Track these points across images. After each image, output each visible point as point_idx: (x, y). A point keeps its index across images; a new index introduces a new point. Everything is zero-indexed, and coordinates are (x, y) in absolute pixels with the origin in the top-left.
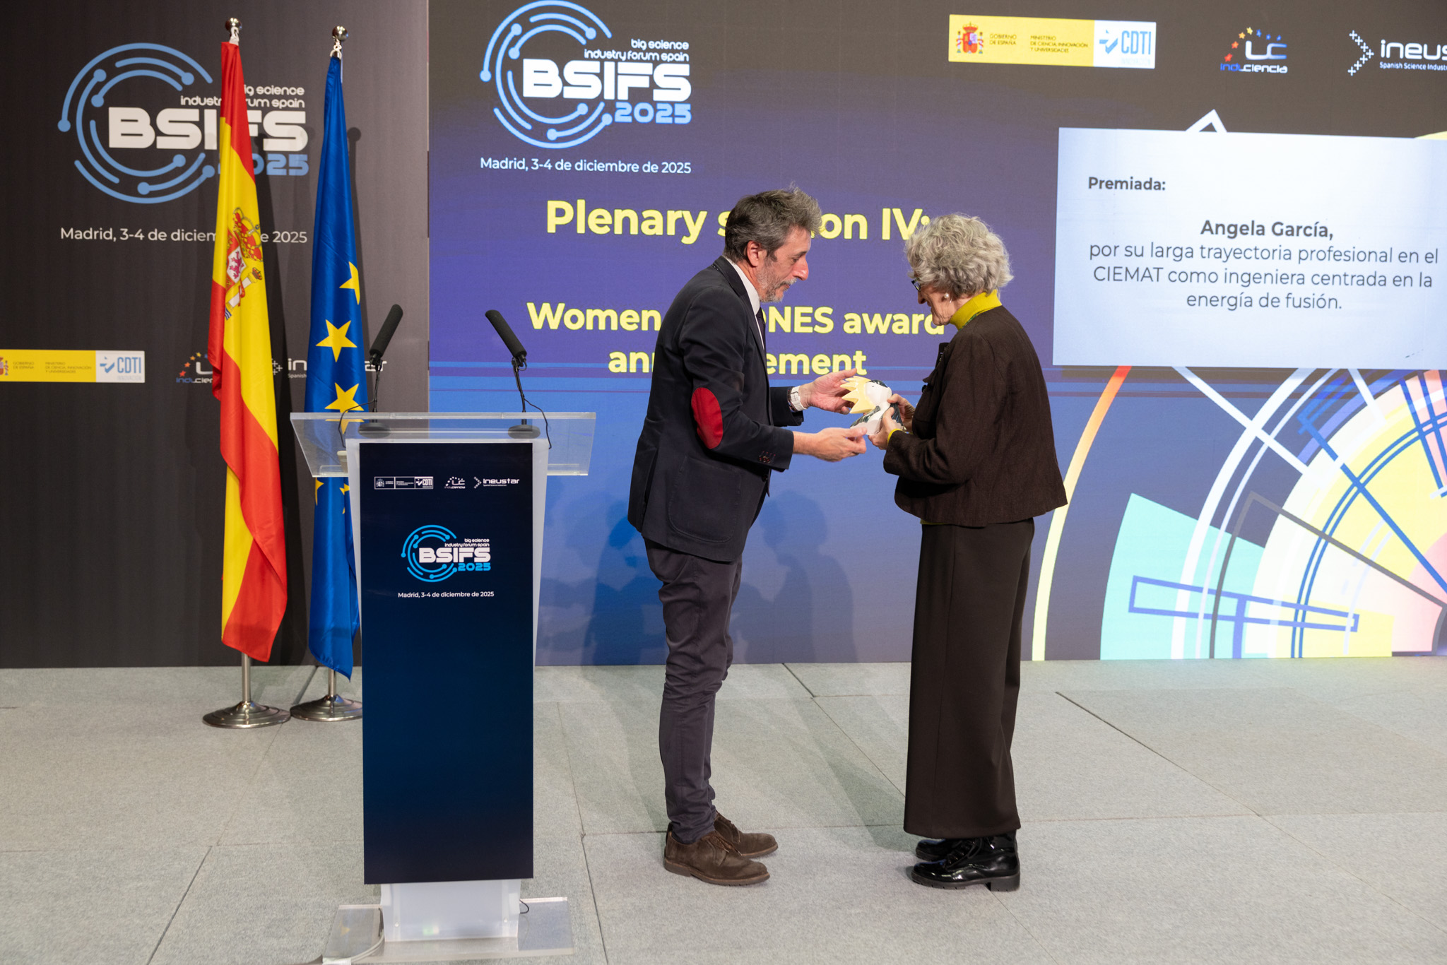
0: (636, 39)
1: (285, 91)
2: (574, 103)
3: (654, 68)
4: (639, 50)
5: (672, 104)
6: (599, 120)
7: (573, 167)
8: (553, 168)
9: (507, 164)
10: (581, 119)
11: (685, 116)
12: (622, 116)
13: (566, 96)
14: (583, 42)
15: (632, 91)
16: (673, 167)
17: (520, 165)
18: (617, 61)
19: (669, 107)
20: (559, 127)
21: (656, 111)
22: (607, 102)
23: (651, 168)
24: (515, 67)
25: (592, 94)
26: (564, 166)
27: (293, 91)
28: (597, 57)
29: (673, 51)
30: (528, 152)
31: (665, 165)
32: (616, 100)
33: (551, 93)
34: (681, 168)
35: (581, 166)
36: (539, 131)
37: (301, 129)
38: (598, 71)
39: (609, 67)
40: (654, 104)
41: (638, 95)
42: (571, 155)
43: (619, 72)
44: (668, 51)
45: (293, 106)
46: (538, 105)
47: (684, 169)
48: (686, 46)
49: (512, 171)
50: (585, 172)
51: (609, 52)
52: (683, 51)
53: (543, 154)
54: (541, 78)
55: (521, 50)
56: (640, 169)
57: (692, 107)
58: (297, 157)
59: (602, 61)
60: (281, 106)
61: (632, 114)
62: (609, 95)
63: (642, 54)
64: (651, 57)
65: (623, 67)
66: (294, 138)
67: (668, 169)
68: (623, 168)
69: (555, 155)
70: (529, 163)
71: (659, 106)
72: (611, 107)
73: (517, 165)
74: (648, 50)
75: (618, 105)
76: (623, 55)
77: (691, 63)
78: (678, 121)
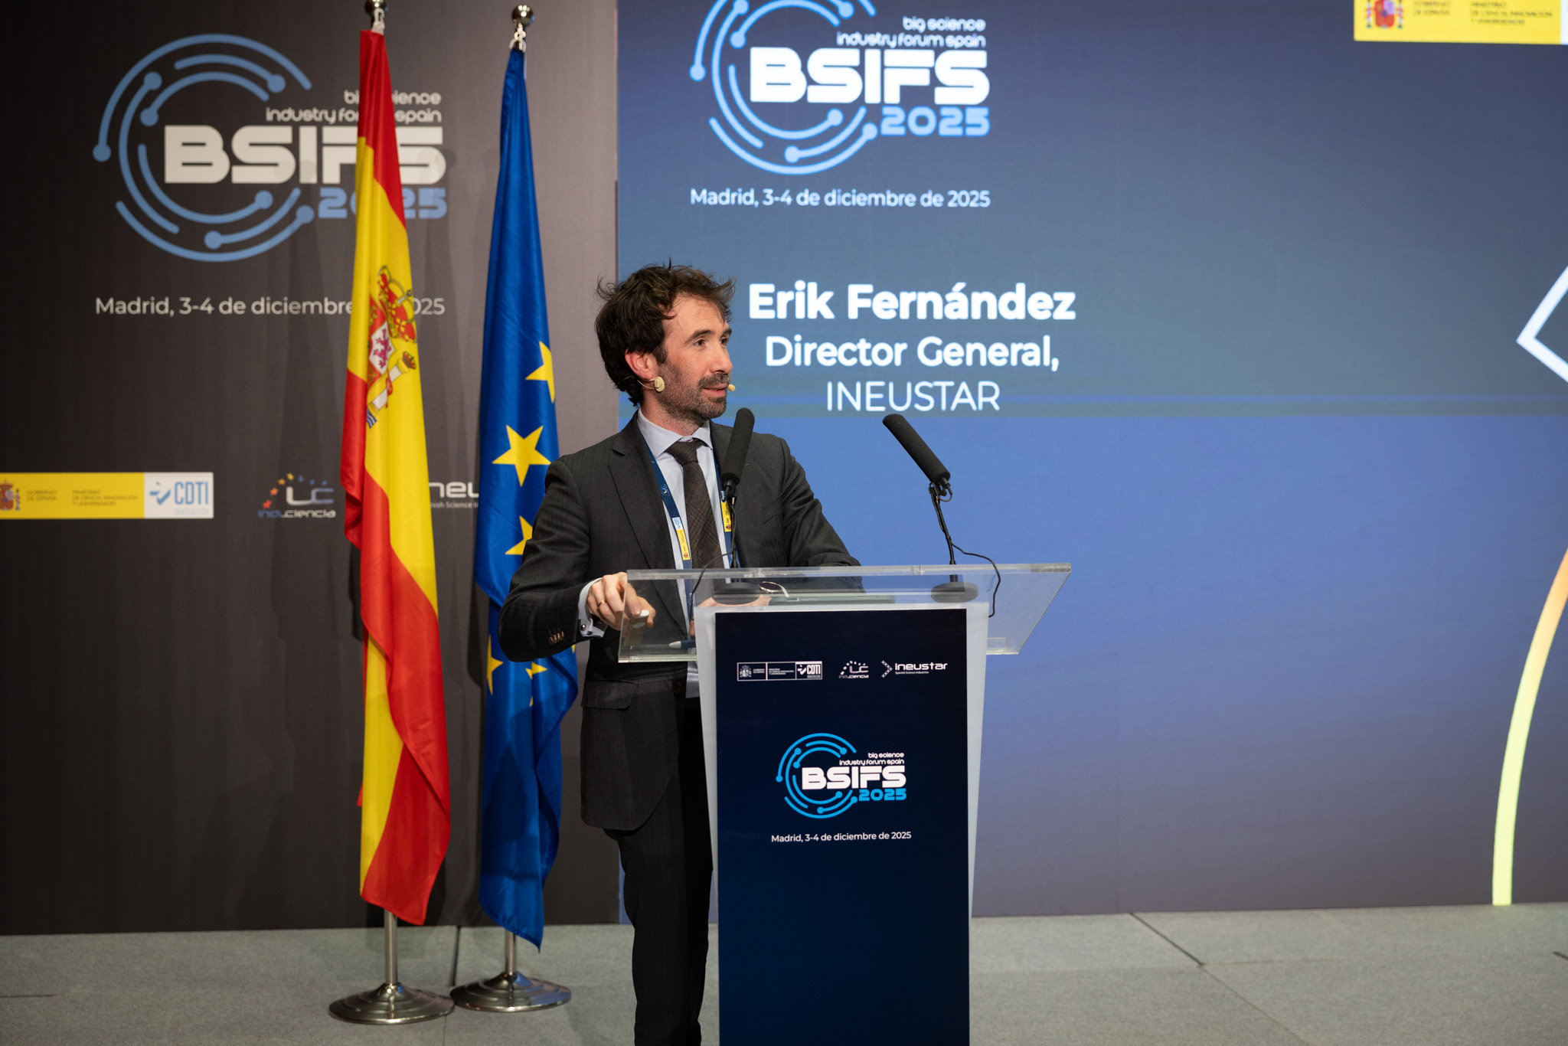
0: (910, 16)
1: (414, 99)
2: (823, 110)
3: (936, 57)
4: (914, 32)
5: (963, 108)
6: (857, 133)
7: (822, 201)
8: (794, 202)
9: (728, 197)
10: (834, 131)
11: (980, 124)
12: (892, 126)
13: (811, 99)
14: (835, 21)
15: (905, 90)
16: (964, 199)
17: (747, 198)
18: (883, 48)
19: (958, 113)
20: (802, 144)
21: (939, 118)
22: (869, 106)
23: (933, 200)
24: (739, 60)
25: (849, 96)
26: (808, 198)
27: (425, 99)
28: (854, 43)
29: (963, 33)
30: (757, 180)
31: (952, 196)
32: (882, 104)
33: (791, 95)
34: (976, 199)
35: (834, 198)
36: (774, 150)
37: (436, 152)
38: (857, 63)
39: (873, 56)
40: (937, 109)
41: (914, 97)
42: (820, 183)
43: (887, 63)
44: (955, 33)
45: (425, 120)
46: (771, 112)
47: (979, 201)
48: (980, 25)
49: (736, 208)
50: (839, 208)
51: (872, 36)
52: (976, 33)
53: (780, 183)
54: (777, 75)
55: (748, 35)
56: (918, 202)
57: (990, 112)
58: (431, 191)
59: (862, 49)
60: (408, 120)
61: (905, 124)
62: (873, 98)
63: (918, 38)
64: (932, 41)
65: (892, 57)
66: (426, 165)
67: (956, 202)
68: (892, 200)
69: (797, 184)
70: (760, 196)
71: (944, 112)
72: (875, 113)
73: (742, 199)
74: (928, 32)
75: (886, 111)
76: (891, 40)
77: (990, 49)
78: (971, 132)
